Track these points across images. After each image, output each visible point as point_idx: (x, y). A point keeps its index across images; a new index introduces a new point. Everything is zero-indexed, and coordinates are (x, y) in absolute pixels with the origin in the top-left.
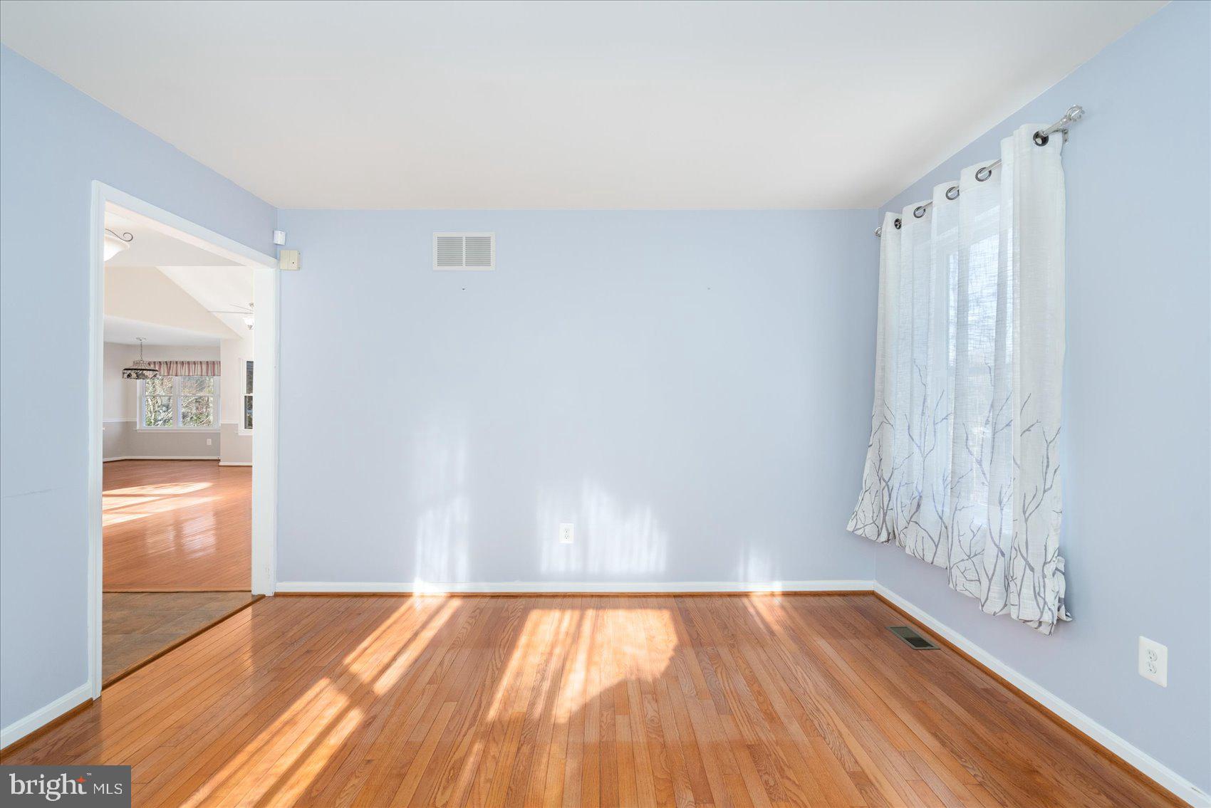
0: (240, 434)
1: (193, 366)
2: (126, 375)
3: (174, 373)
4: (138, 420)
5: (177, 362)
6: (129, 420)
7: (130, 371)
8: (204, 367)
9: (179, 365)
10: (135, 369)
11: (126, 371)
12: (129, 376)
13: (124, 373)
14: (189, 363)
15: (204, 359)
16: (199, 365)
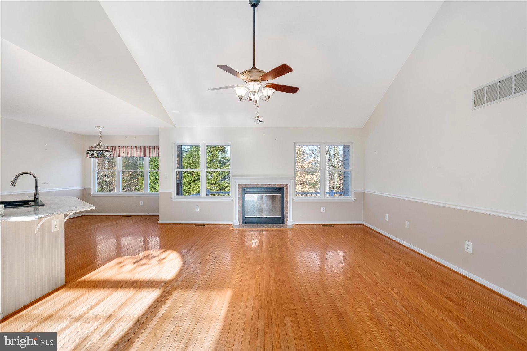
0: (173, 200)
1: (131, 149)
2: (89, 155)
3: (118, 155)
4: (92, 188)
5: (119, 147)
6: (87, 187)
7: (93, 151)
8: (138, 150)
9: (121, 149)
10: (97, 150)
11: (89, 152)
12: (92, 155)
13: (88, 153)
14: (128, 147)
15: (138, 145)
16: (135, 149)
